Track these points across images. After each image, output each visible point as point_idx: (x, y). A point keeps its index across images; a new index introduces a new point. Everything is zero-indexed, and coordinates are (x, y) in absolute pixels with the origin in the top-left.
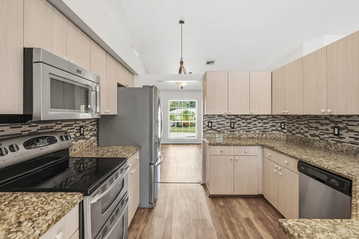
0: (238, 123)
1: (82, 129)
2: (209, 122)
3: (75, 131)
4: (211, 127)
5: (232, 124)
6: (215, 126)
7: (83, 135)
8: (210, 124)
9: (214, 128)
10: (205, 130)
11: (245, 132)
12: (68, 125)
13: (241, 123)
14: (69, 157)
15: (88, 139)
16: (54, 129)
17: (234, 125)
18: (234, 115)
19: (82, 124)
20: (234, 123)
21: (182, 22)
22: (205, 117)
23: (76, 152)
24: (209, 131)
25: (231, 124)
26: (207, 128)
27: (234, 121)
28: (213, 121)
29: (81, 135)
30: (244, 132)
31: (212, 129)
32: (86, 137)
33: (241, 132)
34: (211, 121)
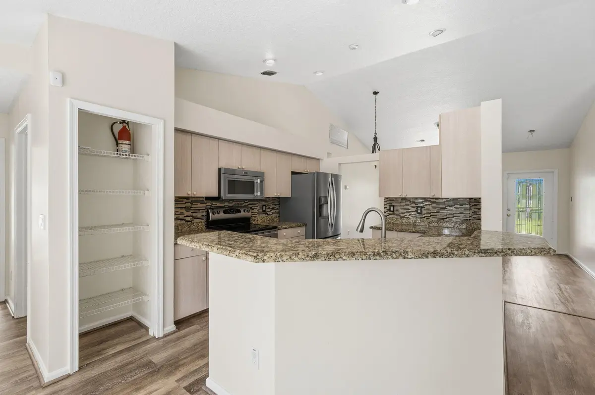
0: (427, 207)
1: (264, 207)
2: (390, 206)
3: (258, 208)
4: (393, 211)
5: (419, 209)
6: (397, 210)
7: (265, 211)
8: (392, 208)
9: (397, 213)
10: (386, 214)
11: (437, 219)
12: (253, 204)
13: (431, 208)
14: (250, 223)
15: (270, 215)
16: (243, 206)
17: (421, 210)
18: (422, 198)
19: (264, 203)
20: (422, 208)
21: (375, 93)
22: (387, 200)
23: (258, 222)
24: (390, 216)
25: (417, 209)
26: (389, 212)
27: (422, 205)
28: (395, 205)
29: (263, 211)
30: (435, 219)
31: (394, 214)
32: (269, 213)
33: (431, 218)
34: (393, 204)
